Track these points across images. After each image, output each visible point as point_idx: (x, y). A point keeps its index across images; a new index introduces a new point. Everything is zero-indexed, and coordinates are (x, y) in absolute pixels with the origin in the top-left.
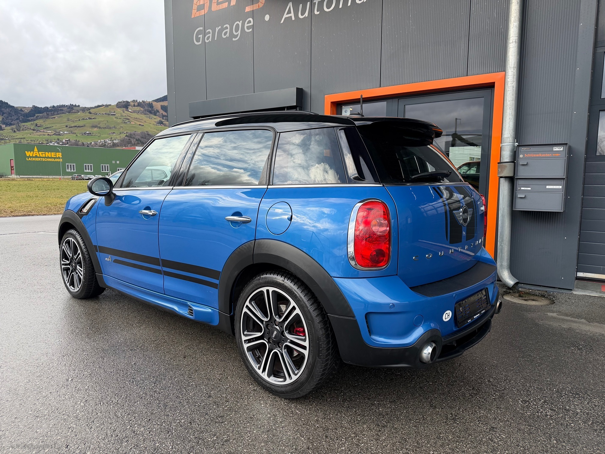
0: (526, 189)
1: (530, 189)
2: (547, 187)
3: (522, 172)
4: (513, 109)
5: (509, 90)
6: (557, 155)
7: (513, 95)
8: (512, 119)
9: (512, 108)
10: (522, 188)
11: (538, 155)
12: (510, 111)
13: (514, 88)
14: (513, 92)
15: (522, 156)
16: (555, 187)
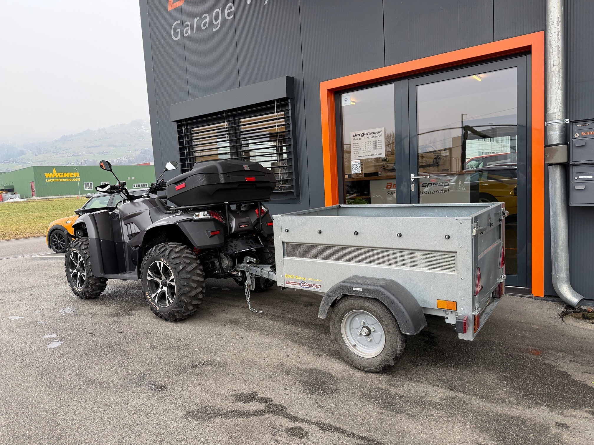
0: (585, 177)
1: (591, 177)
3: (579, 157)
4: (560, 76)
5: (553, 52)
7: (559, 58)
8: (560, 89)
9: (558, 74)
10: (580, 177)
12: (557, 78)
13: (560, 49)
14: (559, 53)
15: (578, 135)
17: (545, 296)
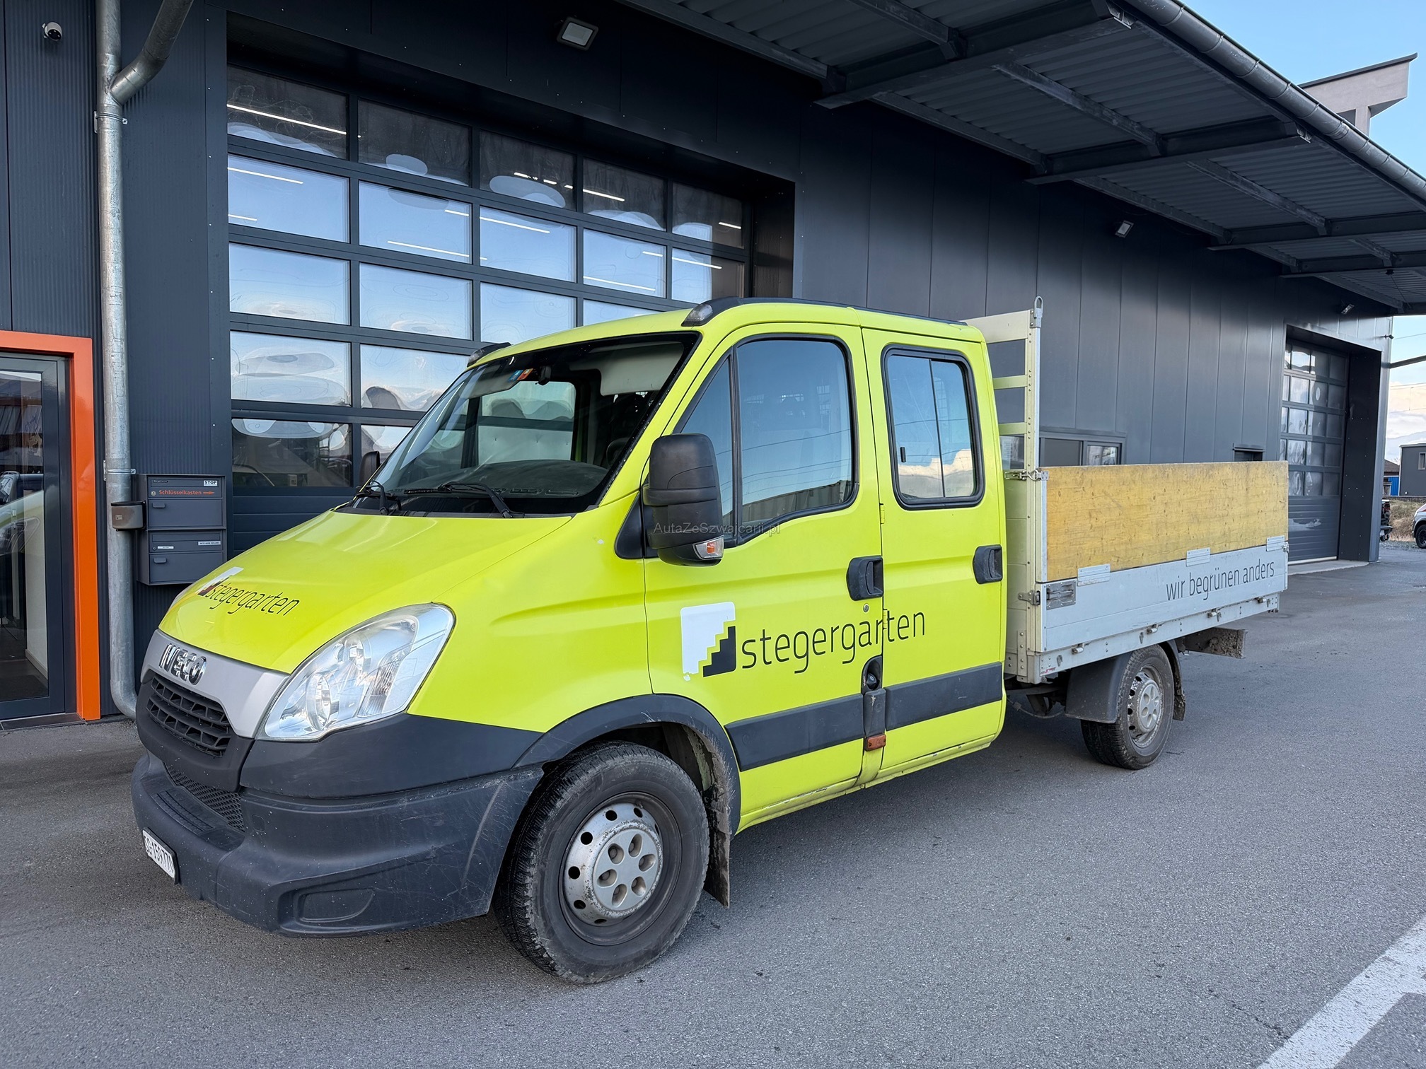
0: (166, 547)
1: (172, 548)
2: (199, 543)
3: (157, 521)
4: (125, 411)
5: (116, 377)
6: (210, 493)
7: (123, 387)
9: (124, 408)
10: (159, 547)
11: (180, 493)
12: (122, 413)
13: (124, 375)
14: (124, 381)
15: (154, 493)
16: (211, 543)
17: (102, 717)
